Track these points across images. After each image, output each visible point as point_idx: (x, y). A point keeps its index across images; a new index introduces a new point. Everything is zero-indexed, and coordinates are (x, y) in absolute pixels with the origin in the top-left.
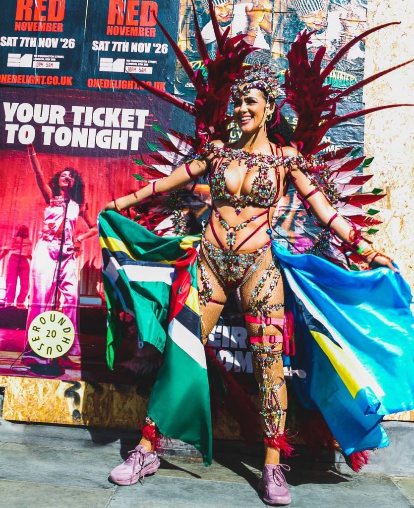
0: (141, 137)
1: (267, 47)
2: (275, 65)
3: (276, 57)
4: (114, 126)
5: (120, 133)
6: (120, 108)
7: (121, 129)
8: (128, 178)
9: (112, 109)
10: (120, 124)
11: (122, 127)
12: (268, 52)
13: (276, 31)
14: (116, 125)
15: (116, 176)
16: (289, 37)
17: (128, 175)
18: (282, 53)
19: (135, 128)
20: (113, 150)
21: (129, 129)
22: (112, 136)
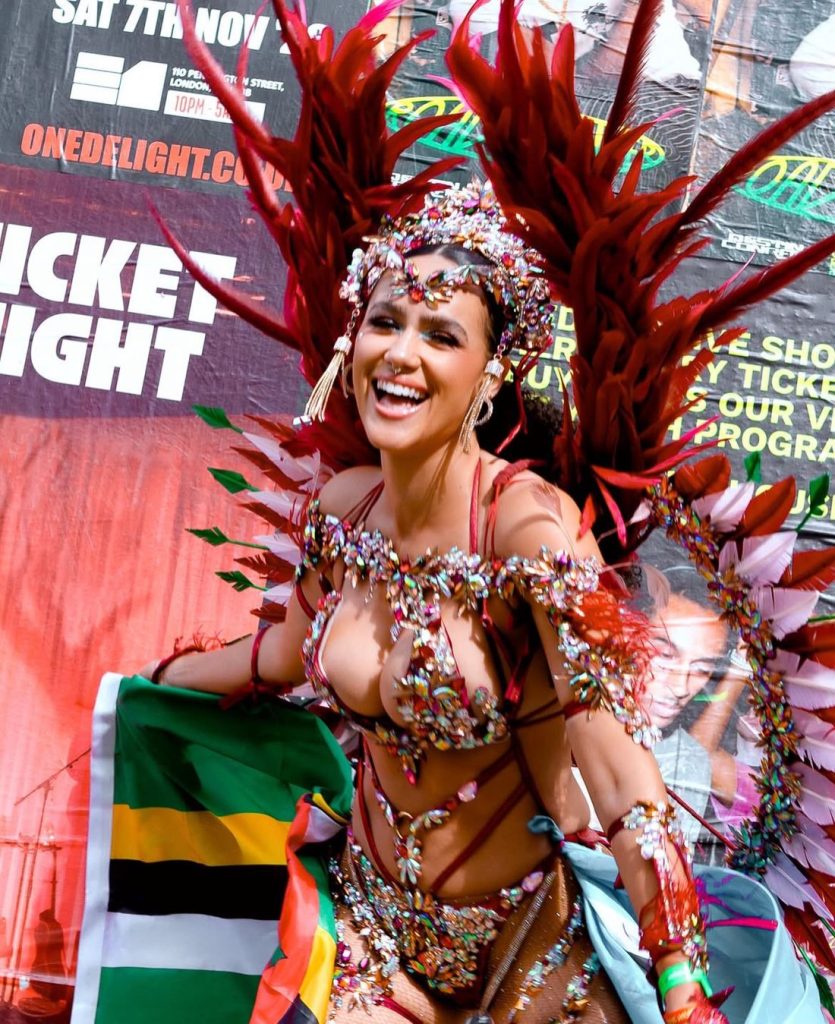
0: (199, 352)
1: (691, 69)
2: (715, 137)
3: (721, 109)
4: (103, 304)
5: (124, 332)
6: (131, 239)
7: (127, 317)
8: (135, 500)
9: (102, 241)
10: (126, 301)
11: (131, 309)
12: (695, 87)
13: (727, 15)
14: (112, 300)
15: (91, 488)
16: (774, 43)
17: (137, 490)
18: (744, 98)
19: (180, 321)
20: (90, 389)
21: (158, 323)
22: (92, 338)
